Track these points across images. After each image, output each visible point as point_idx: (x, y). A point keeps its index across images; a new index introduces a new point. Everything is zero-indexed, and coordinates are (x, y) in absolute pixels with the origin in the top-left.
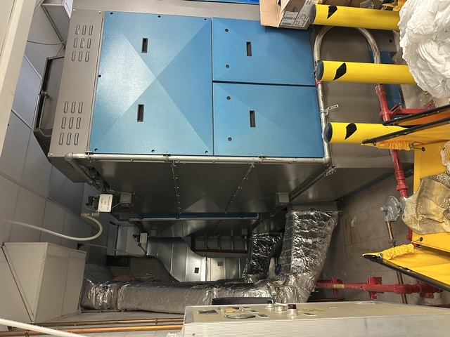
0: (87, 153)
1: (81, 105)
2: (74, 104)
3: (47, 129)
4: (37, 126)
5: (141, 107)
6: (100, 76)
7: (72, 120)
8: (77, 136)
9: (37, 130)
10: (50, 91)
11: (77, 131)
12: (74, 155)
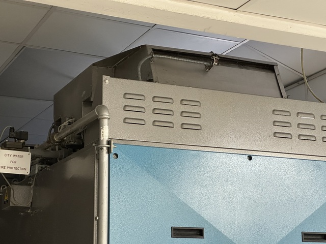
0: (109, 143)
1: (197, 128)
2: (197, 115)
3: (153, 67)
4: (158, 51)
5: (199, 233)
6: (250, 158)
7: (170, 112)
8: (140, 122)
9: (150, 51)
10: (219, 70)
11: (149, 122)
12: (106, 122)
